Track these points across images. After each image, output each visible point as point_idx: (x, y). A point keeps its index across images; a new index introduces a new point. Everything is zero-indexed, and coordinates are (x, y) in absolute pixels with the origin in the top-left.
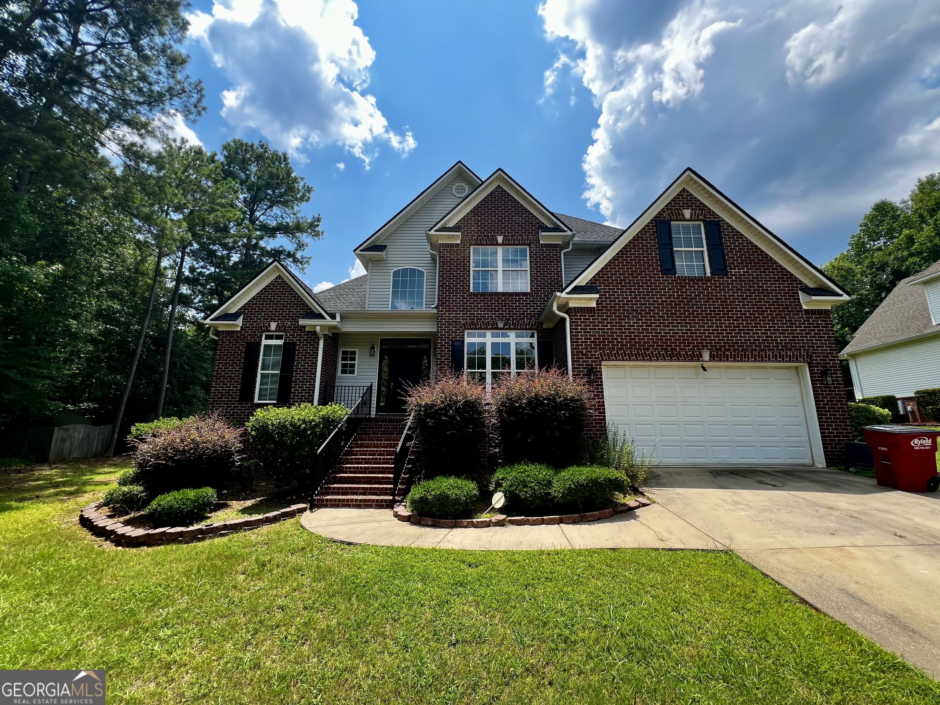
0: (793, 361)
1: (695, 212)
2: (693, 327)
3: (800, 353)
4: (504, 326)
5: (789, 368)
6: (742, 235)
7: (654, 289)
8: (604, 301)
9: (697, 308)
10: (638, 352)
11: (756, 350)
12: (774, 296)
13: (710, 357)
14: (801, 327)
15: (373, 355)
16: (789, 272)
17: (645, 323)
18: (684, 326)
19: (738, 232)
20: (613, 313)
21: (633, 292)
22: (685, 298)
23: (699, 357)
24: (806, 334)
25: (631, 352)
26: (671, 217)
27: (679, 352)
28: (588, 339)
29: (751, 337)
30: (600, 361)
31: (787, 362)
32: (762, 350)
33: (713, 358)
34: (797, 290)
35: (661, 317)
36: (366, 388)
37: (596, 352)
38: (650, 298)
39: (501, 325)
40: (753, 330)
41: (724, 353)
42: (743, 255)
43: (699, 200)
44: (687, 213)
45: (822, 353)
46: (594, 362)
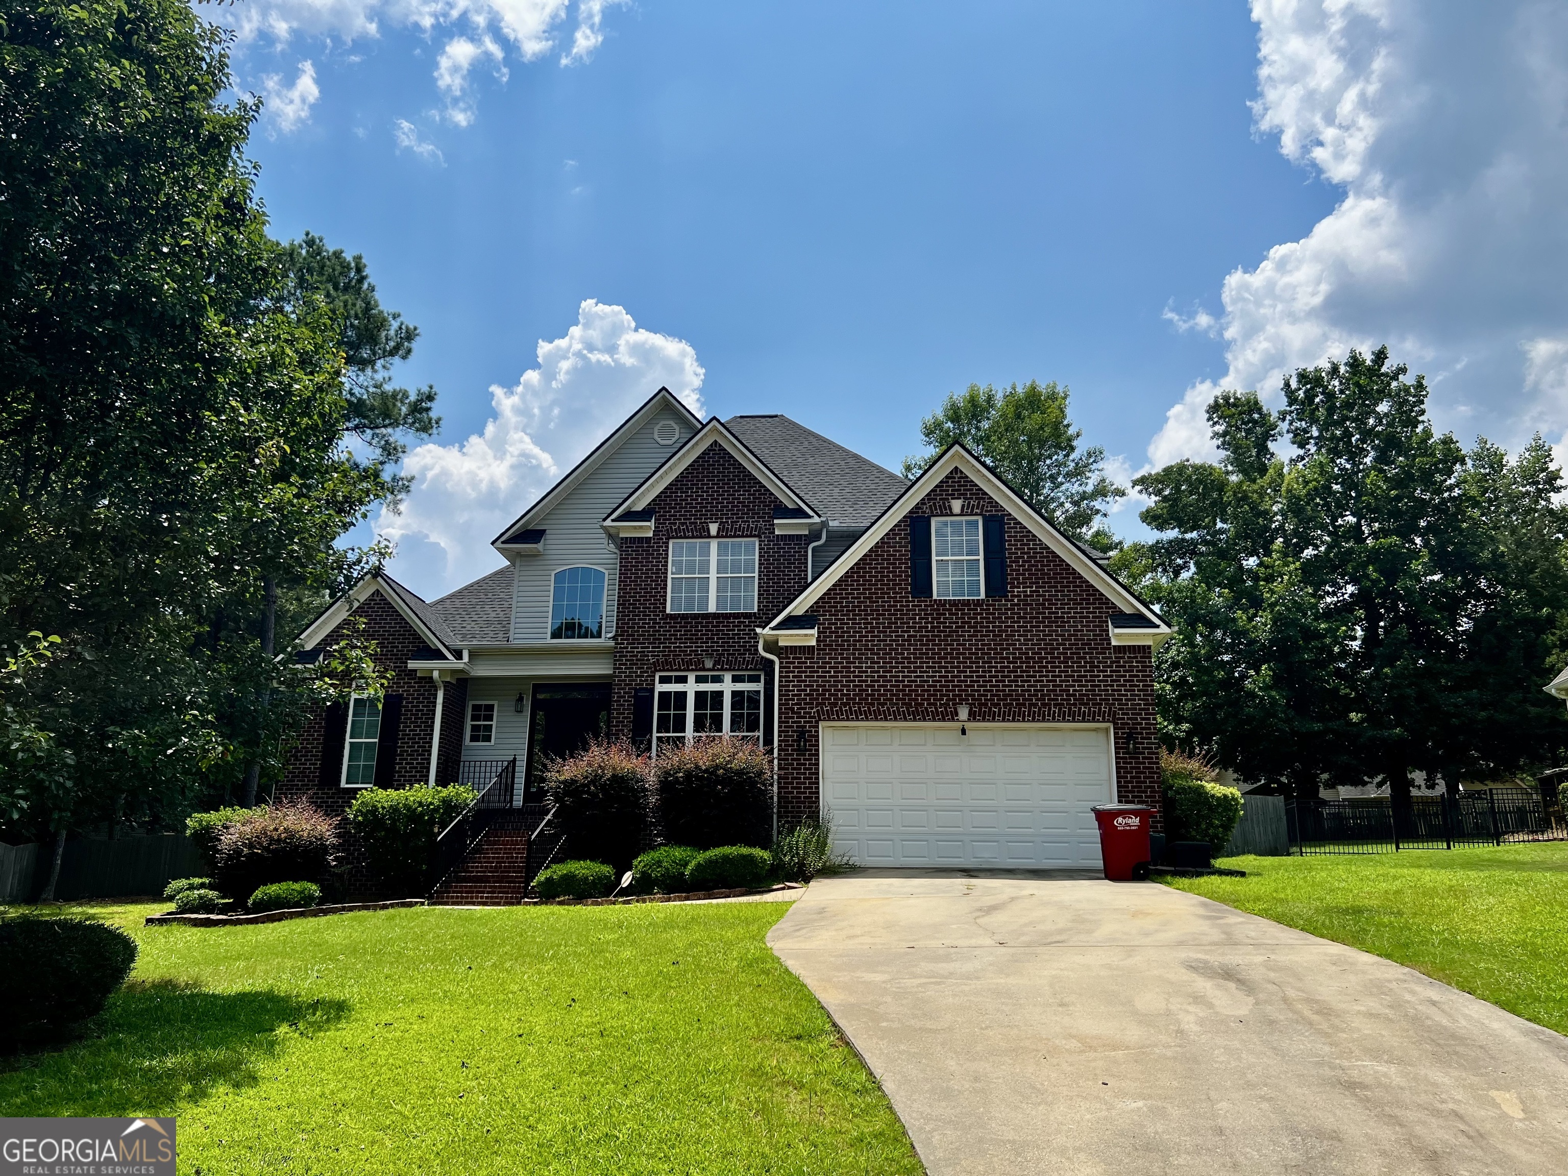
0: (1089, 721)
1: (969, 503)
2: (949, 672)
3: (1100, 709)
4: (714, 665)
5: (1096, 730)
6: (1034, 536)
7: (899, 619)
8: (828, 637)
9: (957, 645)
10: (869, 708)
11: (1035, 705)
12: (1072, 626)
13: (970, 715)
14: (1106, 671)
15: (521, 712)
16: (1098, 590)
17: (882, 667)
18: (936, 672)
19: (1029, 532)
20: (840, 654)
21: (869, 623)
22: (942, 631)
23: (954, 716)
24: (1112, 681)
25: (859, 708)
26: (932, 512)
27: (926, 708)
28: (803, 690)
29: (1032, 686)
30: (817, 722)
31: (1079, 721)
32: (1044, 705)
33: (972, 716)
34: (1106, 617)
35: (906, 658)
36: (505, 764)
37: (812, 708)
38: (893, 632)
39: (709, 664)
40: (1035, 676)
41: (990, 709)
42: (1033, 566)
43: (976, 485)
44: (957, 505)
45: (1131, 709)
46: (808, 722)
